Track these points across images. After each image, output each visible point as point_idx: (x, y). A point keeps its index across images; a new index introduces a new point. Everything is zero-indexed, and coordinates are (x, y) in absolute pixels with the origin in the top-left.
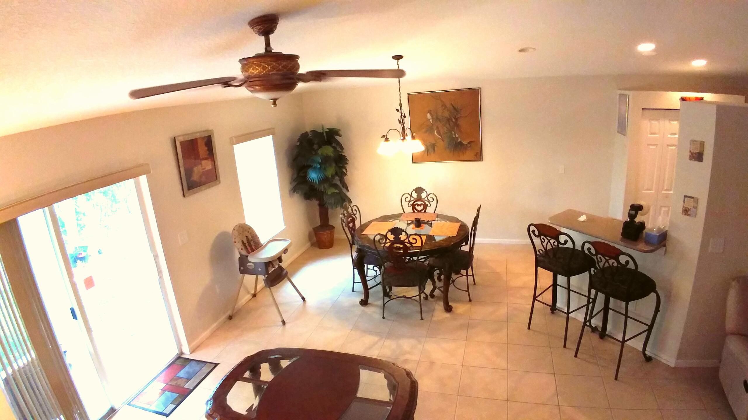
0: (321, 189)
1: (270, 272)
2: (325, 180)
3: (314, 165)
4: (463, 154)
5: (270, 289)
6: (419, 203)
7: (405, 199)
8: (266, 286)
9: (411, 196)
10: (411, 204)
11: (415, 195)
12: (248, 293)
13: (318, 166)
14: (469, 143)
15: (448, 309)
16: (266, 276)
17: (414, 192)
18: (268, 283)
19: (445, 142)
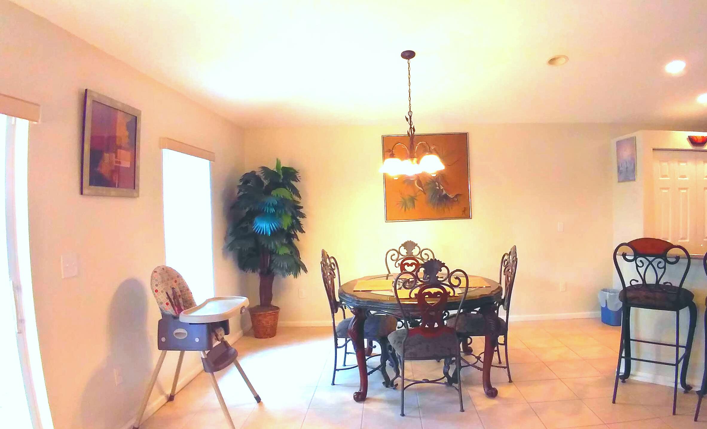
0: (271, 247)
1: (214, 346)
2: (278, 233)
3: (267, 209)
4: (449, 210)
5: (213, 374)
6: (410, 262)
7: (392, 256)
8: (205, 370)
9: (399, 253)
10: (399, 264)
11: (404, 252)
12: (162, 392)
13: (273, 210)
14: (457, 196)
15: (492, 393)
16: (207, 352)
17: (403, 247)
18: (209, 365)
19: (427, 194)
